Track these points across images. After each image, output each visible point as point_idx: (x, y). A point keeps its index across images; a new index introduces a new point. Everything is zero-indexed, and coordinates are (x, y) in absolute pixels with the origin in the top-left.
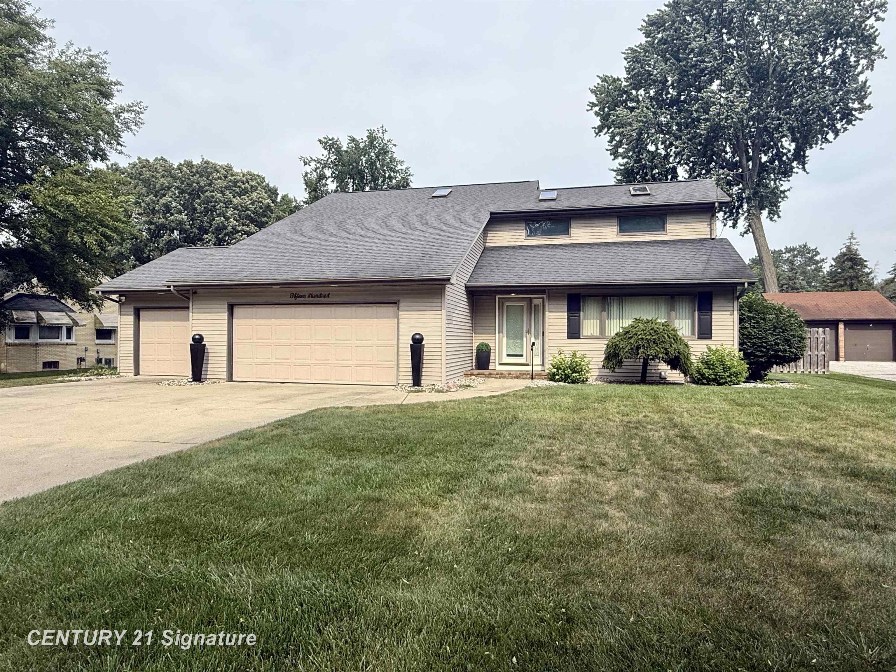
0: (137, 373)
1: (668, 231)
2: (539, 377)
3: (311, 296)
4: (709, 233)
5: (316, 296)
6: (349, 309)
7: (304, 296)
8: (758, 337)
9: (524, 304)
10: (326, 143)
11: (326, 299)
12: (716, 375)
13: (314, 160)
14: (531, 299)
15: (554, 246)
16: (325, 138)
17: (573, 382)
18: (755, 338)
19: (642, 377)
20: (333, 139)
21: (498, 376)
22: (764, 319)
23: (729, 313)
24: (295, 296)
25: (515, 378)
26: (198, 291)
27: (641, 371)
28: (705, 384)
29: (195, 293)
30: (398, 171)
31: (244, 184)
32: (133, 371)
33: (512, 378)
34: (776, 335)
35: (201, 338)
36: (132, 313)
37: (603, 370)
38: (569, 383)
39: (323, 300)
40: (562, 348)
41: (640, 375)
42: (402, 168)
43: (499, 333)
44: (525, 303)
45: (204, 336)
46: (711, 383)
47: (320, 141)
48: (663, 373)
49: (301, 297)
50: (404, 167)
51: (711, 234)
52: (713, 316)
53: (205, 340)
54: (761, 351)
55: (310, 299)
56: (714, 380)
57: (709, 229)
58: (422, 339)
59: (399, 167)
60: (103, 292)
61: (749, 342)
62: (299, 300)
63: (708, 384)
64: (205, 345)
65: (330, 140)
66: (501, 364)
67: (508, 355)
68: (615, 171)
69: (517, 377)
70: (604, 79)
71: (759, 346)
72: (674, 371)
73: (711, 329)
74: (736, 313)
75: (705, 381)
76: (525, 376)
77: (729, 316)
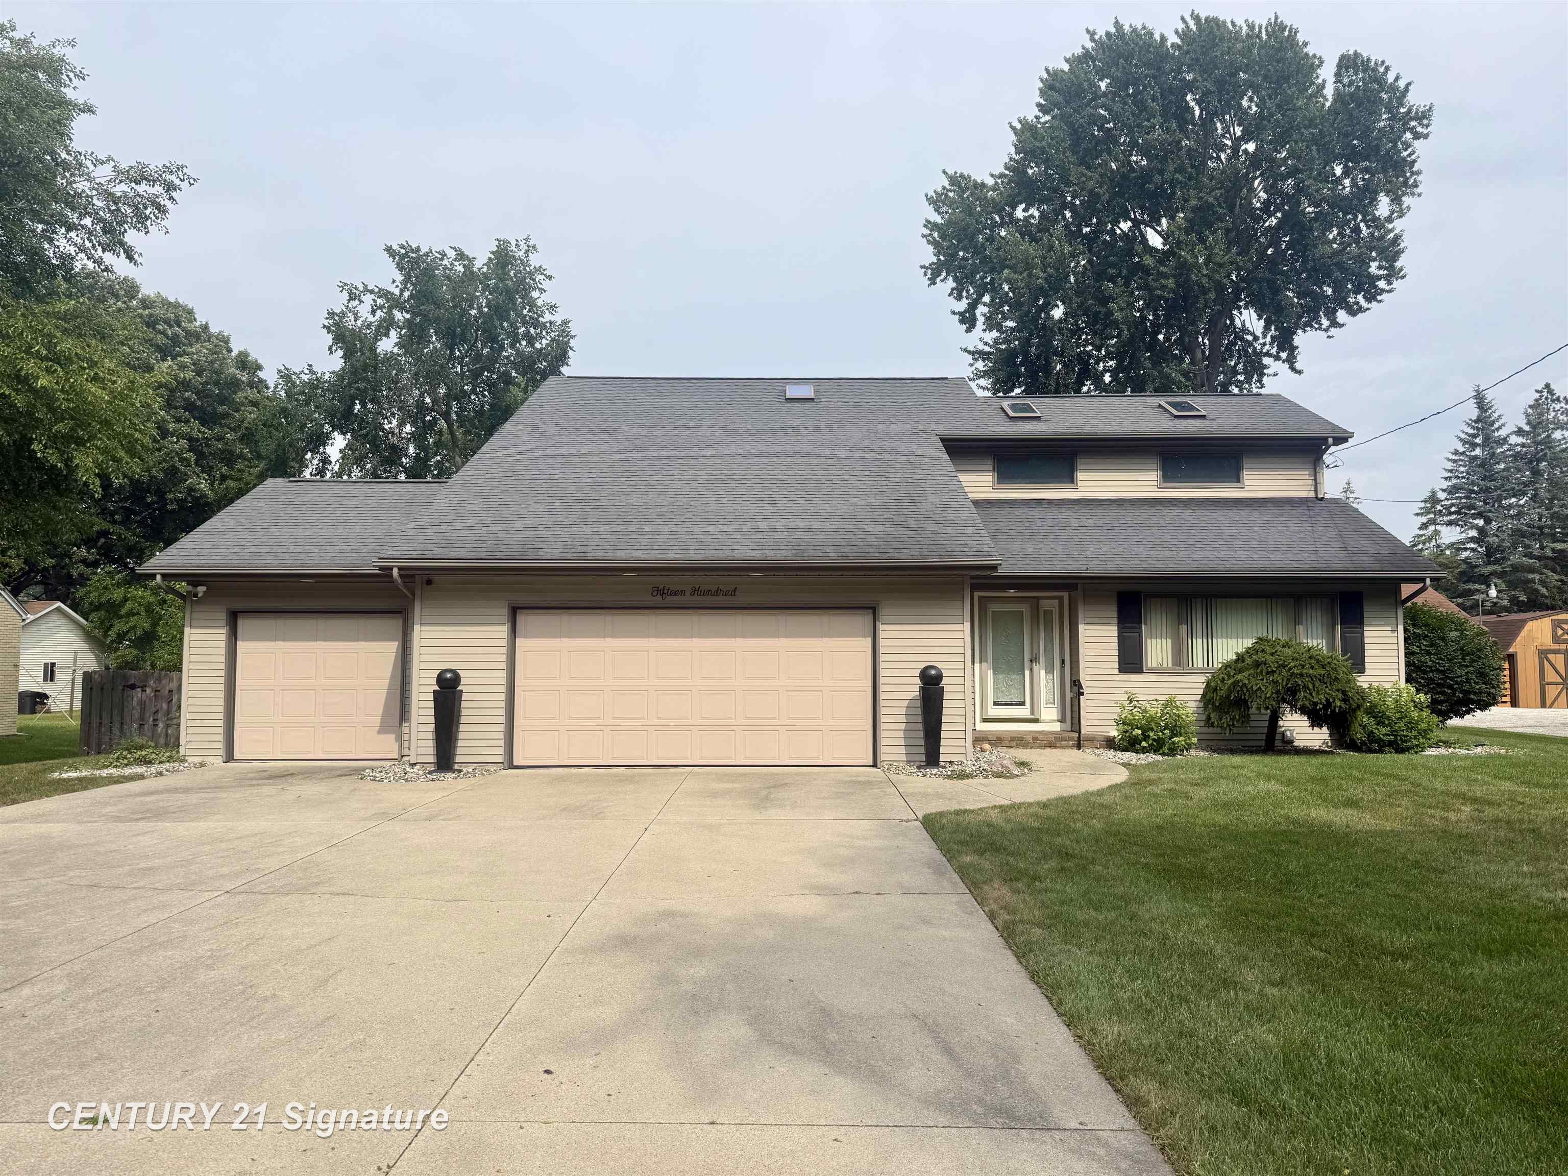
0: (229, 757)
1: (1246, 483)
2: (1090, 743)
3: (696, 591)
4: (1313, 488)
5: (708, 592)
6: (773, 618)
7: (683, 592)
8: (1438, 670)
9: (1025, 608)
10: (403, 257)
11: (730, 598)
12: (1395, 736)
13: (372, 292)
14: (1038, 598)
15: (1050, 502)
16: (402, 247)
17: (1172, 752)
18: (1432, 671)
19: (1267, 740)
20: (418, 249)
21: (1014, 743)
22: (1443, 639)
23: (1389, 628)
24: (662, 592)
25: (1046, 746)
26: (436, 579)
27: (1265, 730)
28: (1375, 752)
29: (429, 582)
30: (544, 324)
31: (171, 326)
32: (221, 752)
33: (1039, 747)
34: (1467, 666)
35: (456, 679)
36: (223, 622)
37: (1206, 730)
38: (1163, 754)
39: (729, 600)
40: (1134, 691)
41: (1264, 737)
42: (552, 318)
43: (981, 662)
44: (1026, 606)
45: (462, 673)
46: (1387, 749)
47: (389, 249)
48: (1288, 733)
49: (675, 594)
50: (558, 318)
51: (1316, 491)
52: (1366, 634)
53: (463, 681)
54: (1443, 693)
55: (696, 598)
56: (1391, 744)
57: (1311, 482)
58: (939, 677)
59: (547, 317)
60: (164, 576)
61: (1422, 678)
62: (670, 600)
63: (1380, 751)
64: (461, 691)
65: (412, 251)
66: (985, 720)
67: (996, 703)
68: (969, 352)
69: (1051, 745)
70: (954, 180)
71: (1439, 685)
72: (1317, 729)
73: (1363, 656)
74: (1401, 628)
75: (1376, 746)
76: (1064, 742)
77: (1389, 634)
